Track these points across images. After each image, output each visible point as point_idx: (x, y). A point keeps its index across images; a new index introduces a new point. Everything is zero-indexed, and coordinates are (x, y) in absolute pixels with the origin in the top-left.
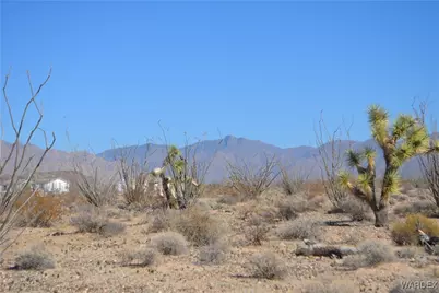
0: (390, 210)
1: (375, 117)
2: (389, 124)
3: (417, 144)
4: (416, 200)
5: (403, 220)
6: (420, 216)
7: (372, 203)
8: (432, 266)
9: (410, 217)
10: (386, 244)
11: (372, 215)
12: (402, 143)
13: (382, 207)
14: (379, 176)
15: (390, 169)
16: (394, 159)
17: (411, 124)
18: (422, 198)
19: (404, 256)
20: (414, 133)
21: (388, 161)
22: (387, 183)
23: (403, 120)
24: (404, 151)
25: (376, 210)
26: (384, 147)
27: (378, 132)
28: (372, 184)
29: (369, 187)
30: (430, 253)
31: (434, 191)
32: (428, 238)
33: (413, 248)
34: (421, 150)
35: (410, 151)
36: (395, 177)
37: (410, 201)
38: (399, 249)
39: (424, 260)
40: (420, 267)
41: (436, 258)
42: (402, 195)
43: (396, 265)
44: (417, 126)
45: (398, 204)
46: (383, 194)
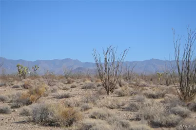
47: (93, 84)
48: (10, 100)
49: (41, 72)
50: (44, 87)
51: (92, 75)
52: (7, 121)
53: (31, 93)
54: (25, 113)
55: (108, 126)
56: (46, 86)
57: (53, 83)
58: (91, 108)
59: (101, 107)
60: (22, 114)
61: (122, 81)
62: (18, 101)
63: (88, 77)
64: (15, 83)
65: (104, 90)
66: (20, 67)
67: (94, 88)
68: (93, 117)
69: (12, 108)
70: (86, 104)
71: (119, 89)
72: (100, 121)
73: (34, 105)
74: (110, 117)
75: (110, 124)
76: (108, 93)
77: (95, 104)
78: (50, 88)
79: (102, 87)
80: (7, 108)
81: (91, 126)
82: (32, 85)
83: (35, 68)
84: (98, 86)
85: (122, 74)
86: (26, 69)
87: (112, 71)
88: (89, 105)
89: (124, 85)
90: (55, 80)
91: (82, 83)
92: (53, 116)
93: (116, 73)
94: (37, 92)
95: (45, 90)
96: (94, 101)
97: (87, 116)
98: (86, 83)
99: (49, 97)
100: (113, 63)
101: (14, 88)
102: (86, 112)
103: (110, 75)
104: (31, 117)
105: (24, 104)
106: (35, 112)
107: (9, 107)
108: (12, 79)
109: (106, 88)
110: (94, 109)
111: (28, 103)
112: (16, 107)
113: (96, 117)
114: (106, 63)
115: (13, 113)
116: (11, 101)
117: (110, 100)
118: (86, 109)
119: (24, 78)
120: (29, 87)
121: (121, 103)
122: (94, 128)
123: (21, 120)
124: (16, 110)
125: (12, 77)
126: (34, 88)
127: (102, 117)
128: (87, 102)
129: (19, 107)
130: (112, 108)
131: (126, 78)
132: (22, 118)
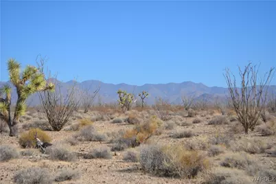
0: (20, 125)
1: (12, 66)
2: (20, 71)
3: (38, 84)
4: (37, 119)
5: (27, 132)
6: (38, 130)
7: (8, 121)
8: (44, 161)
9: (32, 130)
10: (16, 147)
11: (8, 128)
12: (28, 83)
13: (14, 123)
14: (14, 104)
15: (20, 99)
16: (23, 93)
17: (35, 72)
18: (41, 118)
19: (26, 154)
20: (37, 78)
21: (19, 95)
22: (19, 108)
23: (30, 69)
24: (30, 89)
25: (10, 125)
26: (17, 86)
27: (14, 77)
28: (8, 109)
29: (7, 112)
30: (43, 153)
31: (48, 114)
32: (42, 144)
33: (32, 149)
34: (41, 88)
35: (33, 89)
36: (24, 105)
37: (32, 121)
38: (23, 150)
39: (39, 157)
40: (35, 161)
41: (46, 155)
42: (28, 116)
43: (20, 160)
44: (38, 73)
45: (25, 122)
46: (15, 115)
47: (225, 118)
48: (110, 139)
49: (151, 100)
50: (156, 122)
51: (223, 106)
52: (106, 168)
53: (138, 130)
54: (131, 158)
55: (248, 179)
56: (159, 120)
57: (168, 117)
58: (222, 152)
59: (237, 150)
60: (126, 159)
61: (267, 113)
62: (120, 141)
63: (218, 108)
64: (116, 116)
65: (241, 127)
66: (122, 94)
67: (226, 123)
68: (226, 165)
69: (113, 150)
70: (215, 146)
71: (263, 126)
72: (236, 170)
73: (143, 146)
74: (250, 166)
75: (251, 175)
76: (246, 131)
77: (228, 146)
78: (164, 124)
79: (237, 122)
80: (106, 151)
81: (223, 178)
82: (139, 119)
83: (143, 96)
84: (231, 121)
85: (266, 104)
86: (130, 97)
87: (252, 99)
88: (219, 147)
89: (269, 119)
90: (171, 112)
91: (209, 116)
92: (169, 162)
93: (258, 102)
94: (146, 129)
95: (157, 126)
96: (226, 142)
97: (217, 163)
98: (214, 117)
99: (163, 135)
100: (254, 87)
101: (114, 122)
102: (216, 157)
103: (249, 104)
104: (138, 163)
105: (129, 146)
106: (144, 157)
107: (109, 149)
108: (111, 111)
109: (243, 124)
110: (228, 154)
111: (135, 144)
112: (119, 149)
113: (230, 165)
114: (244, 89)
115: (114, 157)
116: (111, 142)
117: (250, 141)
118: (215, 153)
119: (128, 110)
120: (134, 121)
121: (265, 146)
122: (228, 180)
123: (126, 168)
124: (118, 153)
125: (112, 108)
126: (142, 124)
127: (238, 165)
128: (217, 144)
129: (123, 149)
130: (253, 153)
131: (273, 109)
132: (126, 164)
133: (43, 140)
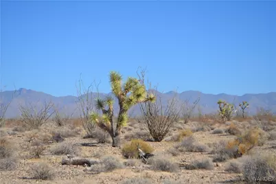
0: (122, 136)
1: (114, 79)
2: (122, 83)
3: (139, 96)
4: (138, 130)
5: (130, 143)
6: (140, 141)
7: (111, 132)
8: (146, 171)
9: (134, 141)
10: (119, 158)
11: (110, 139)
12: (130, 95)
13: (117, 134)
14: (116, 115)
15: (122, 111)
16: (125, 105)
17: (136, 83)
18: (142, 129)
19: (129, 165)
20: (137, 89)
21: (121, 106)
22: (121, 120)
23: (131, 81)
24: (131, 100)
25: (113, 136)
26: (119, 98)
27: (116, 88)
28: (111, 121)
29: (110, 123)
30: (145, 163)
31: (149, 125)
32: (144, 154)
33: (135, 160)
34: (142, 99)
35: (134, 100)
36: (125, 116)
37: (134, 131)
38: (126, 160)
39: (141, 167)
40: (138, 171)
41: (148, 166)
42: (130, 127)
43: (123, 171)
44: (139, 84)
45: (127, 133)
46: (117, 126)
48: (211, 149)
49: (251, 110)
50: (258, 132)
52: (208, 179)
53: (240, 141)
54: (233, 169)
56: (260, 130)
57: (269, 127)
60: (228, 170)
62: (221, 152)
64: (217, 127)
66: (222, 105)
69: (214, 161)
73: (245, 157)
78: (266, 134)
80: (208, 162)
82: (240, 130)
83: (243, 105)
86: (230, 107)
90: (273, 122)
92: (273, 173)
94: (248, 139)
95: (259, 136)
99: (265, 146)
101: (215, 133)
104: (241, 175)
105: (231, 157)
106: (247, 168)
107: (210, 160)
108: (211, 121)
111: (237, 155)
112: (220, 160)
115: (216, 168)
116: (212, 153)
119: (229, 120)
120: (235, 132)
123: (228, 180)
124: (220, 164)
125: (212, 118)
126: (243, 134)
129: (224, 159)
132: (229, 175)
133: (144, 151)
